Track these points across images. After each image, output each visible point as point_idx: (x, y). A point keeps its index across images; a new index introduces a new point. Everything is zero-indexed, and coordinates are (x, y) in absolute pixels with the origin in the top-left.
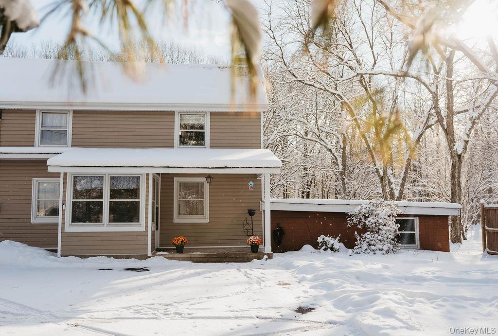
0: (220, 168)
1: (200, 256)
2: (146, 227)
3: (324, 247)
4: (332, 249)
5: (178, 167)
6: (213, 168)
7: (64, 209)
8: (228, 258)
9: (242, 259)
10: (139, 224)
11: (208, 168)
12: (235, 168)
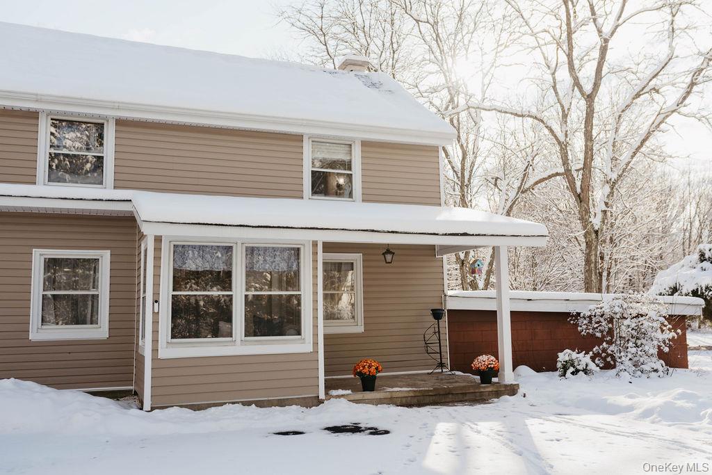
0: (457, 235)
1: (406, 395)
2: (316, 344)
3: (572, 369)
4: (586, 371)
5: (389, 232)
6: (446, 235)
7: (156, 311)
8: (450, 396)
9: (471, 397)
10: (299, 339)
11: (437, 234)
12: (479, 235)
